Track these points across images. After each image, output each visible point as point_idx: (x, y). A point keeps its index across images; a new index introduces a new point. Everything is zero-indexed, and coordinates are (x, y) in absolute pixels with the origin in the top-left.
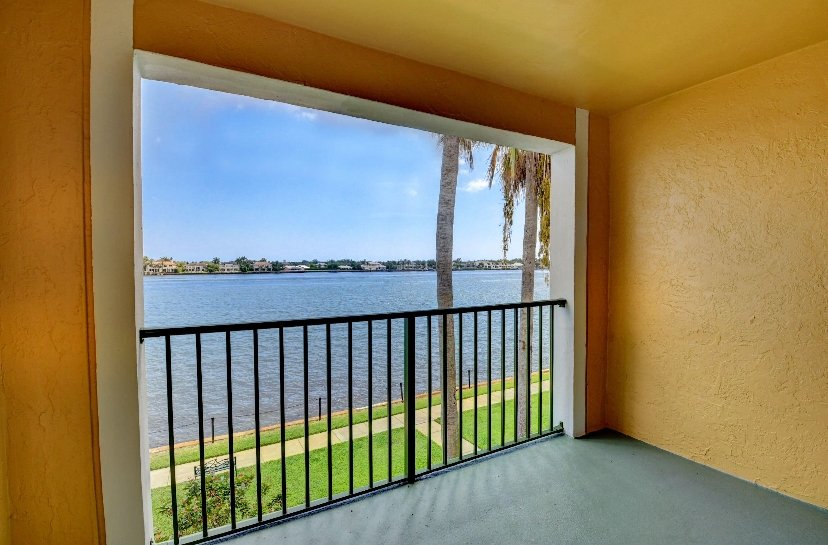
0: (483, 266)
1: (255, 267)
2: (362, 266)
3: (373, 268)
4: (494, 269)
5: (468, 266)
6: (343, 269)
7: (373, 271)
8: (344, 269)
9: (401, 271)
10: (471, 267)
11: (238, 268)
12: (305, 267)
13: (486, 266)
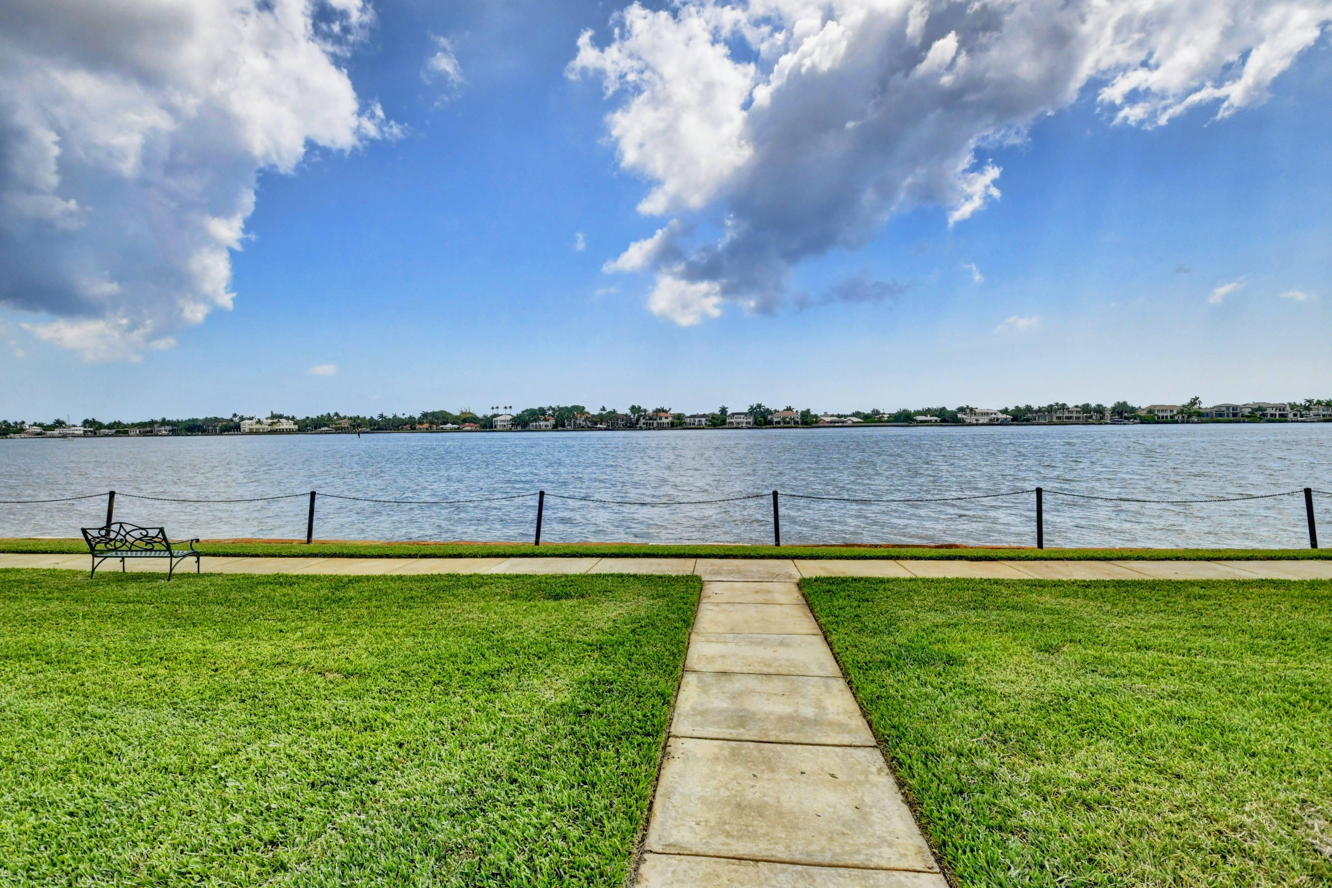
0: (1264, 415)
1: (775, 420)
2: (960, 416)
3: (983, 420)
4: (1298, 421)
5: (1220, 415)
6: (922, 422)
7: (983, 424)
8: (925, 421)
9: (1044, 424)
10: (1228, 416)
11: (751, 420)
12: (855, 419)
13: (1272, 415)
